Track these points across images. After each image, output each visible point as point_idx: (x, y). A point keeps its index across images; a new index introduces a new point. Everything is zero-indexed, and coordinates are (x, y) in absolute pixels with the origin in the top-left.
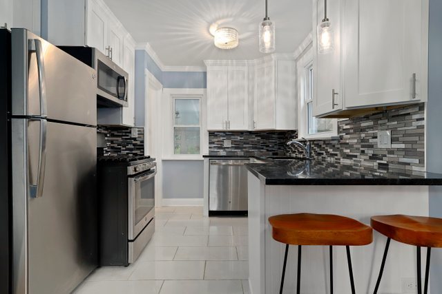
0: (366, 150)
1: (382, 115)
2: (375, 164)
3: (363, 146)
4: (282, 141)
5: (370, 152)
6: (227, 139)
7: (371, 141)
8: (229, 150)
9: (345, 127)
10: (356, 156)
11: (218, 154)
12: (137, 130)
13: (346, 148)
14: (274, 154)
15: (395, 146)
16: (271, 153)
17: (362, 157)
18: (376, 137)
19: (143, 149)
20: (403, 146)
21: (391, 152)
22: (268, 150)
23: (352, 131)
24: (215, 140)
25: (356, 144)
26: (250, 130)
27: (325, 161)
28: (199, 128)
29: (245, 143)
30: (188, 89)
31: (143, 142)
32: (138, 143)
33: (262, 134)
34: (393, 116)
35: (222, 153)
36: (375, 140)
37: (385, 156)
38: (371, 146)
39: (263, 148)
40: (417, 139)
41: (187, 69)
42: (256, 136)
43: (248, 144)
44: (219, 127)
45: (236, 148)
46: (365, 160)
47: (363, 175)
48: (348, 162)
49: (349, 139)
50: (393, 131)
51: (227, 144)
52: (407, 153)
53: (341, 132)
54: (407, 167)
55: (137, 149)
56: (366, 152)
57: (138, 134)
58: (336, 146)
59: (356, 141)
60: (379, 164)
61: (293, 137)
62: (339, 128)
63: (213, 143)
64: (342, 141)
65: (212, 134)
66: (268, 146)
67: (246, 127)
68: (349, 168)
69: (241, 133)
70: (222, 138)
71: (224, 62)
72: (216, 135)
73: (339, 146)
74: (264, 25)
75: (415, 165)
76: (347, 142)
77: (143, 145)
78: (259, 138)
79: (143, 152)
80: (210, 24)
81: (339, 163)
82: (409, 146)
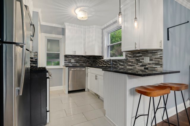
0: (139, 63)
1: (146, 52)
2: (143, 68)
3: (137, 62)
4: (94, 60)
5: (141, 64)
6: (73, 59)
7: (141, 60)
8: (74, 63)
9: (129, 55)
10: (134, 65)
11: (69, 65)
12: (33, 53)
13: (130, 63)
14: (91, 65)
15: (151, 62)
16: (90, 65)
17: (137, 65)
18: (144, 59)
19: (37, 63)
20: (154, 62)
21: (149, 64)
22: (89, 64)
23: (132, 57)
24: (67, 59)
25: (134, 61)
26: (84, 55)
27: (119, 67)
28: (59, 53)
29: (80, 61)
30: (54, 35)
31: (37, 60)
32: (34, 60)
33: (87, 57)
34: (150, 53)
35: (70, 65)
36: (143, 60)
37: (147, 65)
38: (141, 62)
39: (87, 63)
40: (160, 60)
41: (54, 25)
42: (85, 58)
43: (81, 61)
44: (71, 53)
45: (76, 63)
46: (138, 67)
47: (137, 72)
48: (130, 67)
49: (131, 59)
50: (150, 57)
51: (73, 61)
52: (156, 64)
53: (127, 57)
54: (156, 68)
55: (33, 63)
56: (139, 64)
57: (34, 56)
58: (125, 62)
59: (134, 60)
60: (144, 68)
61: (100, 59)
62: (126, 56)
63: (66, 60)
64: (127, 60)
65: (66, 56)
66: (89, 62)
67: (82, 54)
68: (130, 69)
69: (78, 56)
70: (70, 58)
71: (73, 25)
72: (68, 57)
73: (126, 62)
74: (119, 15)
75: (159, 68)
76: (130, 60)
77: (37, 62)
78: (86, 59)
79: (37, 65)
80: (77, 7)
81: (126, 68)
82: (157, 62)
